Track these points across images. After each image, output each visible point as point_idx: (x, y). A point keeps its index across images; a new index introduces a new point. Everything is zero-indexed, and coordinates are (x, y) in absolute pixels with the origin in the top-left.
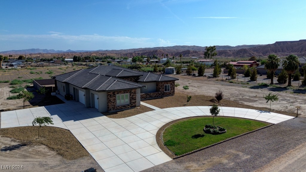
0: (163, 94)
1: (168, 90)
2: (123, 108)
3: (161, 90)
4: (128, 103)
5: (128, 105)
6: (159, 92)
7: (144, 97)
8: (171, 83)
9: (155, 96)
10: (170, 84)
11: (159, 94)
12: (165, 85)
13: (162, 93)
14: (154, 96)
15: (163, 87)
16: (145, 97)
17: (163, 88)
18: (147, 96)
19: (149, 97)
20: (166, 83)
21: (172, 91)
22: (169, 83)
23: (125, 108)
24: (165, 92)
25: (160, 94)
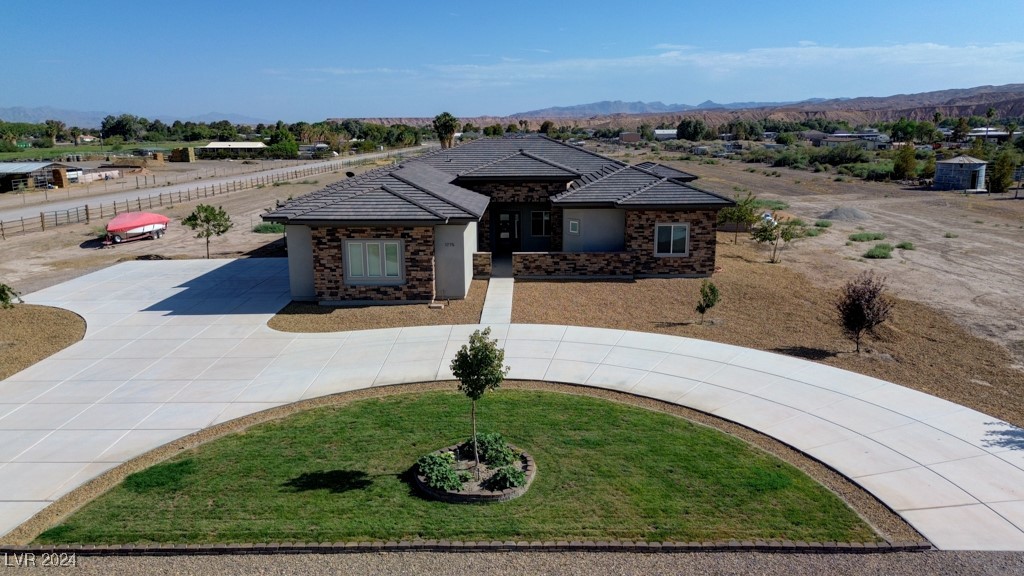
0: (646, 265)
1: (680, 248)
2: (372, 294)
3: (634, 245)
4: (399, 280)
5: (397, 288)
6: (623, 256)
7: (544, 266)
8: (693, 216)
9: (601, 269)
10: (686, 221)
11: (621, 261)
12: (658, 225)
13: (644, 259)
14: (596, 267)
15: (647, 233)
16: (551, 269)
17: (645, 238)
18: (556, 263)
19: (566, 267)
20: (664, 216)
21: (701, 254)
22: (684, 216)
23: (380, 296)
24: (656, 254)
25: (625, 264)
